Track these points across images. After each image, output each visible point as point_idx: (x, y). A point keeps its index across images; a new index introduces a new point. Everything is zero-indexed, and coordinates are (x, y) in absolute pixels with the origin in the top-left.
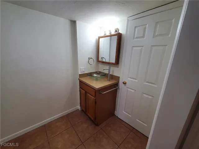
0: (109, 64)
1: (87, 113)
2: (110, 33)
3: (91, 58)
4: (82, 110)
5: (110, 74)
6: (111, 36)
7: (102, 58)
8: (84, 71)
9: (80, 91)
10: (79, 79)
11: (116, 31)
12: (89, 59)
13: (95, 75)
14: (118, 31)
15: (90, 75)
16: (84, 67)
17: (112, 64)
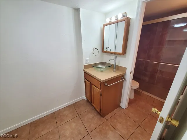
0: (115, 54)
1: (92, 103)
2: (117, 19)
3: (96, 49)
4: (88, 101)
5: (116, 65)
6: (117, 22)
7: (107, 48)
8: (88, 63)
9: (85, 82)
10: (84, 70)
11: (124, 16)
12: (94, 49)
13: (100, 66)
14: (126, 15)
15: (95, 66)
16: (89, 58)
17: (119, 54)
